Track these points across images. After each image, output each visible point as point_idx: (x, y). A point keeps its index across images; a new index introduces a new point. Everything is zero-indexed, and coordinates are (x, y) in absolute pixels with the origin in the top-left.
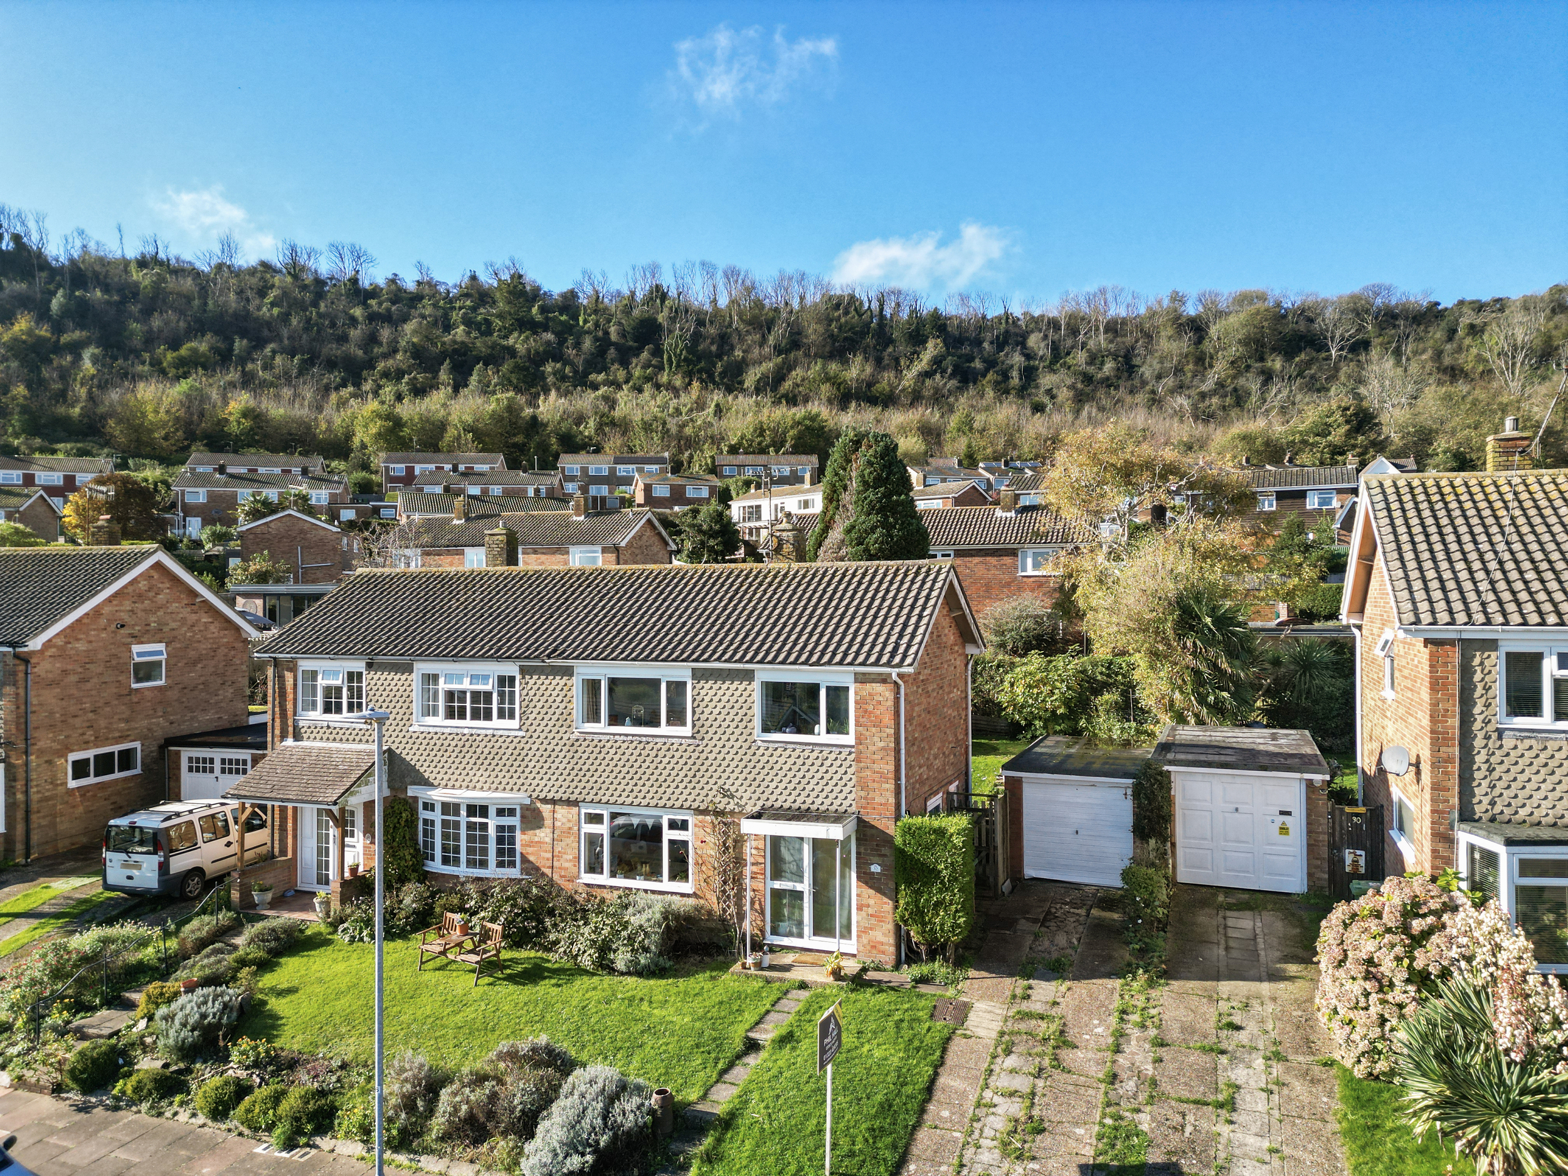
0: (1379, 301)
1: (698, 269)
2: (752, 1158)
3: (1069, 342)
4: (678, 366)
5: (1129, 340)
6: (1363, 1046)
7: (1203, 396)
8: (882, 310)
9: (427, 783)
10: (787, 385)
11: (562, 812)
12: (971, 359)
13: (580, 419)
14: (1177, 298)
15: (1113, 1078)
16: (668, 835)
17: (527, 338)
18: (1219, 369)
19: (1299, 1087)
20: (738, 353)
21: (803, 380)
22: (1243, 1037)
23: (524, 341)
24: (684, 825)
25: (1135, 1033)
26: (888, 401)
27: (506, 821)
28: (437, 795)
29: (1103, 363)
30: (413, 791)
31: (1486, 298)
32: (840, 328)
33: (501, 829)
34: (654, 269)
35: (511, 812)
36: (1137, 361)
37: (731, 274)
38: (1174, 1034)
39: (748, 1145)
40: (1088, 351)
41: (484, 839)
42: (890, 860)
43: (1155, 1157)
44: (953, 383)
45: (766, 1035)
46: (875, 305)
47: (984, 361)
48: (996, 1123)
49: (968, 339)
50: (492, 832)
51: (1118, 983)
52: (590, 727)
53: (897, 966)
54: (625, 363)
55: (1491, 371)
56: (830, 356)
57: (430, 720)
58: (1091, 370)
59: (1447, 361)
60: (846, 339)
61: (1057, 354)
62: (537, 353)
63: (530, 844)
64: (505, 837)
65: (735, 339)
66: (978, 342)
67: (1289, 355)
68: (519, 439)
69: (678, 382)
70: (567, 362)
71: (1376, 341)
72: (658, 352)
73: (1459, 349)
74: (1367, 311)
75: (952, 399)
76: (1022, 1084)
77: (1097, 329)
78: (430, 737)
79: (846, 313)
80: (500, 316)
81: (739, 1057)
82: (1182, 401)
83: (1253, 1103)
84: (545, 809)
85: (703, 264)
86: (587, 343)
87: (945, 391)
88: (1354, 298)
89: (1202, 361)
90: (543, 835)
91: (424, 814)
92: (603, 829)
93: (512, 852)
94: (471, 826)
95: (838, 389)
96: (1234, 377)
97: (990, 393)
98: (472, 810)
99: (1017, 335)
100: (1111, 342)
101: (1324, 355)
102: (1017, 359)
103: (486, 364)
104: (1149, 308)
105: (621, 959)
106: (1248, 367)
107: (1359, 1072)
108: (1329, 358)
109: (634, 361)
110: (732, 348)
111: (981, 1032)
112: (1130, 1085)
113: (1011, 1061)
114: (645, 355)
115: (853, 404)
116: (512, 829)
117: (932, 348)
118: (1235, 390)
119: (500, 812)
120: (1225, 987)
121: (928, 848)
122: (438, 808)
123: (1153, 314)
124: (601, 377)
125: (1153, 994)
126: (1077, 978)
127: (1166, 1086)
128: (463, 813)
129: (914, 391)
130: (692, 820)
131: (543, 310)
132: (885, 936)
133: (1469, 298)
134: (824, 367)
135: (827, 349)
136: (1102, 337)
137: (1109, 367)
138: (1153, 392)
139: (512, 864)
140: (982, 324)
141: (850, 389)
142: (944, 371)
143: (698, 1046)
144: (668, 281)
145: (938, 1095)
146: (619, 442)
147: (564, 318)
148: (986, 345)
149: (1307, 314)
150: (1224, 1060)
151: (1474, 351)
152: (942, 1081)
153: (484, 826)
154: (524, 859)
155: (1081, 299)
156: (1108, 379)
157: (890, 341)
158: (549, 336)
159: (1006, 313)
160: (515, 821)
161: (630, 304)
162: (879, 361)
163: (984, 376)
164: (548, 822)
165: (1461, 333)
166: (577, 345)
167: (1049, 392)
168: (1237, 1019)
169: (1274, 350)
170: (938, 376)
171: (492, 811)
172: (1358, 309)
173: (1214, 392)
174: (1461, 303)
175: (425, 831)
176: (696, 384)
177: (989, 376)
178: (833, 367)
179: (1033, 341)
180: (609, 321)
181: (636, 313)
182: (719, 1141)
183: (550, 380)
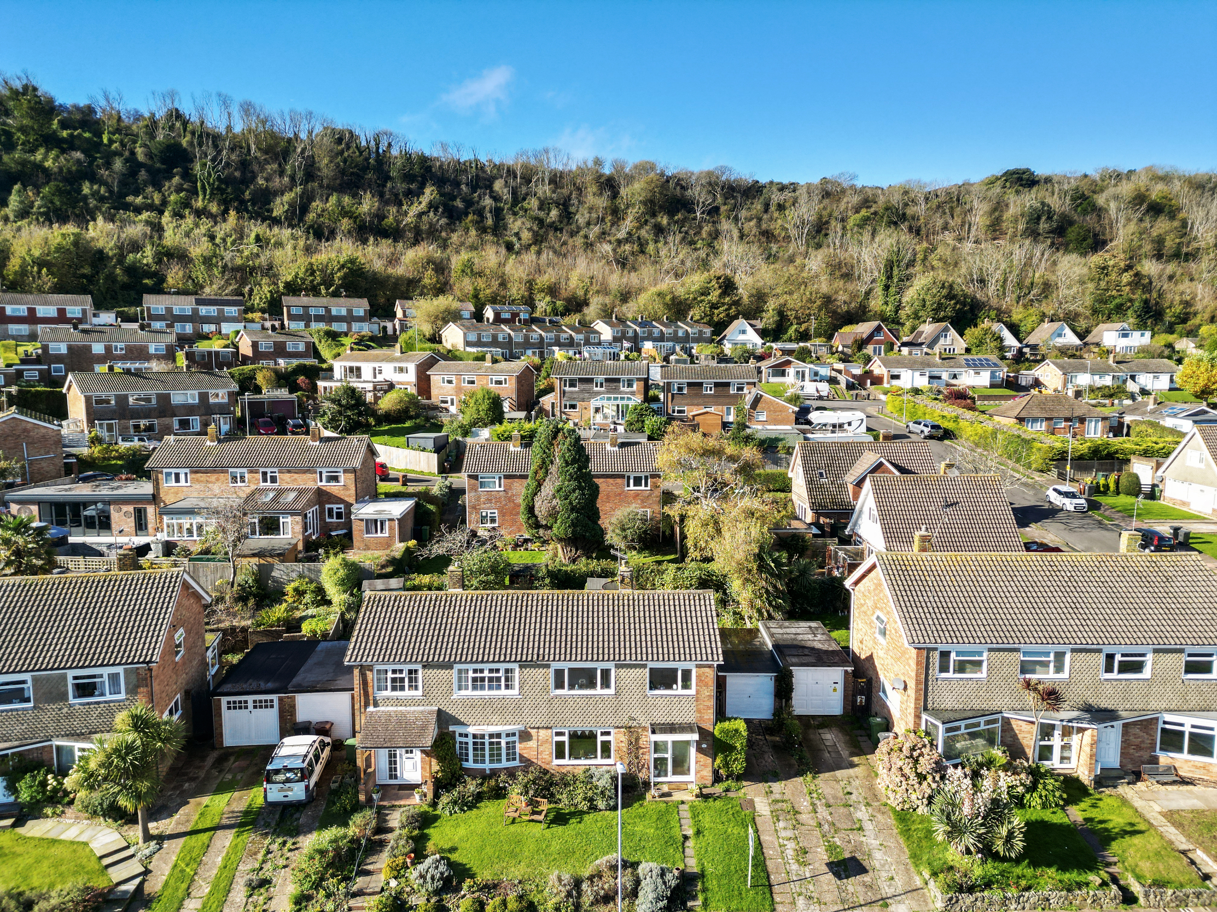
0: (724, 178)
1: (215, 98)
2: (719, 886)
3: (524, 190)
4: (212, 194)
5: (565, 191)
6: (901, 800)
7: (619, 242)
8: (378, 148)
9: (463, 724)
10: (311, 216)
11: (542, 732)
12: (454, 198)
13: (136, 247)
14: (598, 162)
15: (820, 825)
16: (600, 739)
17: (58, 157)
18: (628, 223)
19: (879, 817)
20: (261, 181)
21: (323, 211)
22: (853, 797)
23: (56, 158)
24: (608, 733)
25: (818, 802)
26: (395, 234)
27: (511, 739)
28: (472, 730)
29: (549, 210)
30: (451, 728)
31: (785, 181)
32: (345, 161)
33: (507, 743)
34: (172, 95)
35: (514, 734)
36: (572, 209)
37: (247, 109)
38: (832, 801)
39: (715, 882)
40: (539, 198)
41: (500, 749)
42: (711, 742)
43: (847, 855)
44: (443, 221)
45: (690, 832)
46: (373, 143)
47: (464, 200)
48: (790, 853)
49: (449, 180)
50: (503, 745)
51: (800, 779)
52: (559, 692)
53: (713, 785)
54: (158, 187)
55: (789, 237)
56: (342, 189)
57: (463, 692)
58: (542, 214)
59: (764, 226)
60: (352, 173)
61: (517, 199)
62: (69, 171)
63: (525, 748)
64: (510, 746)
65: (256, 168)
66: (457, 184)
67: (671, 213)
68: (87, 270)
69: (214, 208)
70: (102, 182)
71: (723, 208)
72: (187, 175)
73: (771, 219)
74: (717, 184)
75: (444, 234)
76: (789, 833)
77: (543, 180)
78: (464, 701)
79: (348, 148)
80: (22, 129)
81: (683, 844)
82: (607, 248)
83: (868, 826)
84: (533, 732)
85: (220, 95)
86: (118, 164)
87: (438, 227)
88: (709, 174)
89: (617, 213)
90: (532, 744)
91: (459, 739)
92: (565, 739)
93: (514, 754)
94: (491, 743)
95: (355, 222)
96: (638, 228)
97: (473, 232)
98: (491, 736)
99: (485, 179)
100: (554, 192)
101: (693, 215)
102: (488, 202)
103: (25, 187)
104: (579, 168)
105: (601, 804)
106: (646, 222)
107: (898, 808)
108: (695, 219)
109: (167, 184)
110: (254, 177)
111: (764, 813)
112: (826, 827)
113: (781, 824)
114: (176, 180)
115: (372, 239)
116: (514, 742)
117: (429, 193)
118: (639, 238)
119: (508, 735)
120: (839, 773)
121: (731, 738)
122: (470, 737)
123: (582, 172)
124: (139, 200)
125: (817, 782)
126: (786, 779)
127: (838, 825)
128: (487, 737)
129: (415, 226)
130: (612, 731)
131: (64, 125)
132: (708, 774)
133: (776, 180)
134: (339, 201)
135: (338, 181)
136: (547, 188)
137: (554, 213)
138: (586, 237)
139: (514, 759)
140: (460, 168)
141: (365, 222)
142: (436, 210)
143: (666, 842)
144: (187, 109)
145: (764, 845)
146: (181, 274)
147: (87, 135)
148: (463, 187)
149: (682, 183)
150: (852, 809)
151: (779, 221)
152: (762, 838)
153: (499, 743)
154: (521, 756)
155: (530, 154)
156: (554, 222)
157: (388, 178)
158: (78, 155)
159: (476, 161)
160: (516, 738)
161: (152, 126)
162: (381, 195)
163: (467, 215)
164: (535, 738)
165: (773, 208)
166: (108, 165)
167: (517, 234)
168: (849, 789)
169: (661, 208)
170: (431, 214)
171: (504, 736)
172: (712, 183)
173: (627, 240)
174: (771, 183)
175: (461, 748)
176: (232, 213)
177: (470, 217)
178: (347, 200)
179: (498, 185)
180: (135, 142)
181: (160, 137)
182: (703, 883)
183: (92, 203)
